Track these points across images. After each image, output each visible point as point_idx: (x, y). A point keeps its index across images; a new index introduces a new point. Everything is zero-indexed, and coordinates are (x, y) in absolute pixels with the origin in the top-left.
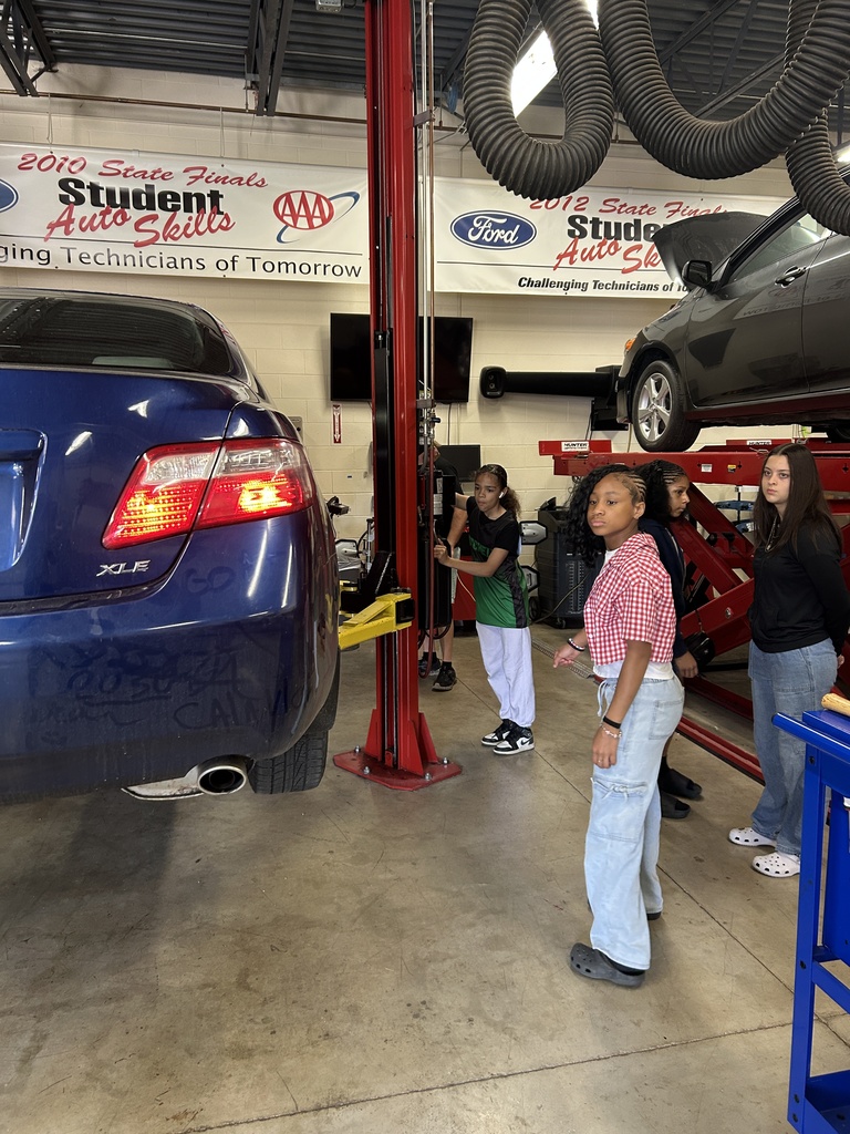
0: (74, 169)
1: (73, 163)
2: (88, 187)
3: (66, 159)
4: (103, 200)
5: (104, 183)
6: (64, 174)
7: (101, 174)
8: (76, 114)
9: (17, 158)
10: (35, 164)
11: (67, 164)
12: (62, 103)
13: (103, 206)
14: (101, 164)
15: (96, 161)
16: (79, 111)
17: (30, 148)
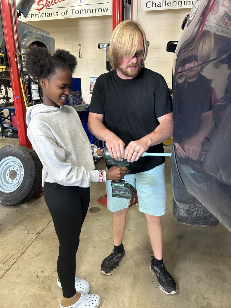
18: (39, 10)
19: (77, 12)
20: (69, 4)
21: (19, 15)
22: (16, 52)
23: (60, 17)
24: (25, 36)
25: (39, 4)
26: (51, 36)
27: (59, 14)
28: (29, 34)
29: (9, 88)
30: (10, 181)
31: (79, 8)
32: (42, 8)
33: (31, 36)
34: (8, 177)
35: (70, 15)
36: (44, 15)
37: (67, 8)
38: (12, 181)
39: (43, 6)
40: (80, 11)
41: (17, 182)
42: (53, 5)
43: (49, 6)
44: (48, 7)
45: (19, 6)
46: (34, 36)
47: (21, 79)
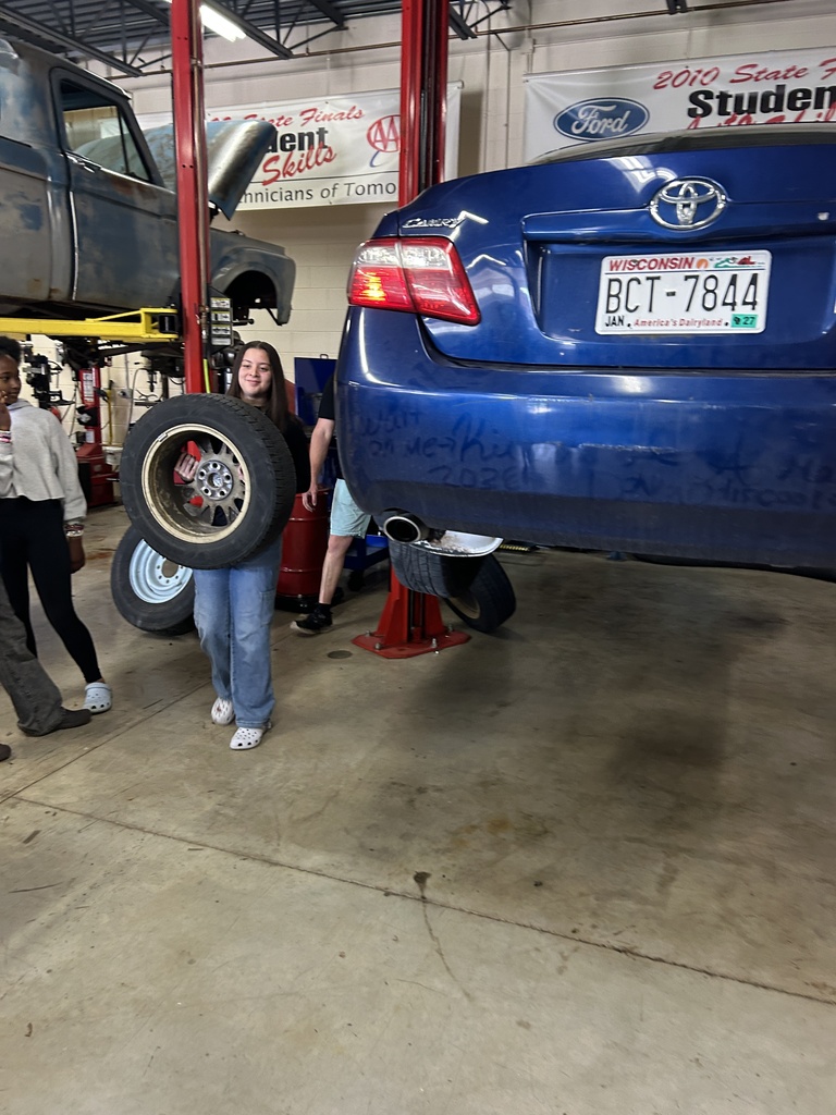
0: (706, 80)
1: (705, 75)
2: (718, 97)
3: (699, 72)
4: (730, 107)
5: (733, 90)
6: (697, 87)
7: (733, 81)
8: (712, 24)
9: (654, 78)
10: (669, 82)
11: (700, 77)
12: (699, 17)
13: (729, 114)
14: (733, 70)
15: (728, 68)
16: (715, 21)
17: (664, 67)
18: (265, 183)
19: (360, 190)
20: (341, 169)
21: (214, 213)
22: (200, 305)
23: (317, 202)
24: (224, 261)
25: (268, 168)
26: (288, 254)
27: (316, 193)
28: (234, 257)
29: (175, 379)
30: (164, 579)
31: (366, 182)
32: (274, 179)
33: (238, 261)
34: (159, 572)
35: (341, 197)
36: (276, 197)
37: (336, 181)
38: (168, 582)
39: (276, 173)
40: (369, 186)
41: (177, 581)
42: (300, 171)
43: (291, 175)
44: (288, 177)
45: (215, 192)
46: (245, 259)
47: (205, 360)
